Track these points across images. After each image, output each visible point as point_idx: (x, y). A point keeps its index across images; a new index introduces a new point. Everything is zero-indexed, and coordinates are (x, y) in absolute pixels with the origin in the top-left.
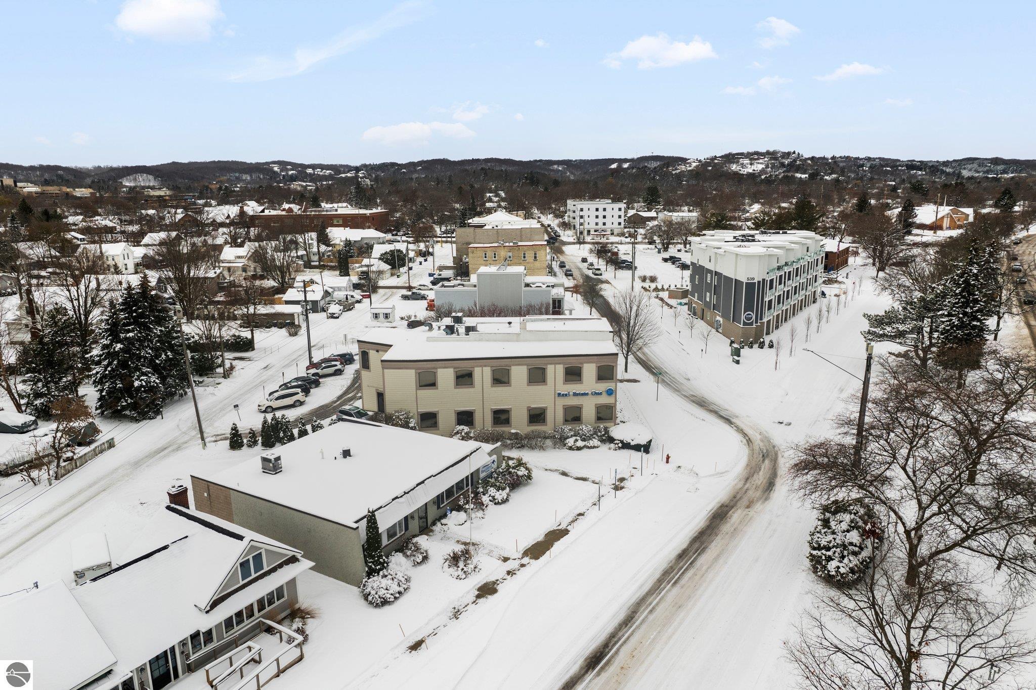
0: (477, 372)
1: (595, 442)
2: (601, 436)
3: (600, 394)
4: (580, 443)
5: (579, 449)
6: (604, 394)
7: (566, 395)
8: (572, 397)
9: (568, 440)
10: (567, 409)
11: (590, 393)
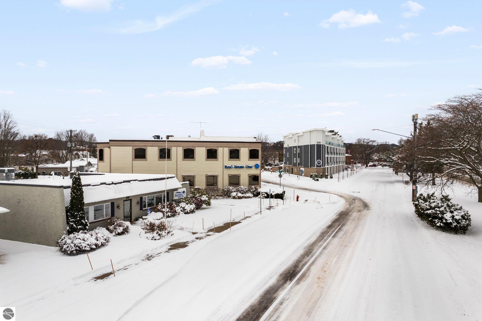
0: (174, 150)
1: (250, 195)
2: (253, 192)
3: (251, 167)
4: (240, 195)
5: (240, 198)
6: (253, 168)
7: (230, 167)
8: (233, 169)
9: (232, 194)
10: (231, 177)
11: (245, 166)
